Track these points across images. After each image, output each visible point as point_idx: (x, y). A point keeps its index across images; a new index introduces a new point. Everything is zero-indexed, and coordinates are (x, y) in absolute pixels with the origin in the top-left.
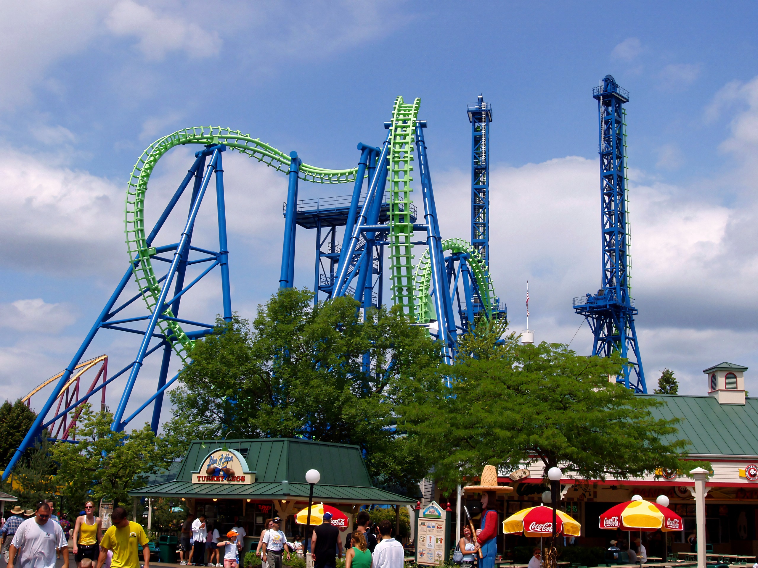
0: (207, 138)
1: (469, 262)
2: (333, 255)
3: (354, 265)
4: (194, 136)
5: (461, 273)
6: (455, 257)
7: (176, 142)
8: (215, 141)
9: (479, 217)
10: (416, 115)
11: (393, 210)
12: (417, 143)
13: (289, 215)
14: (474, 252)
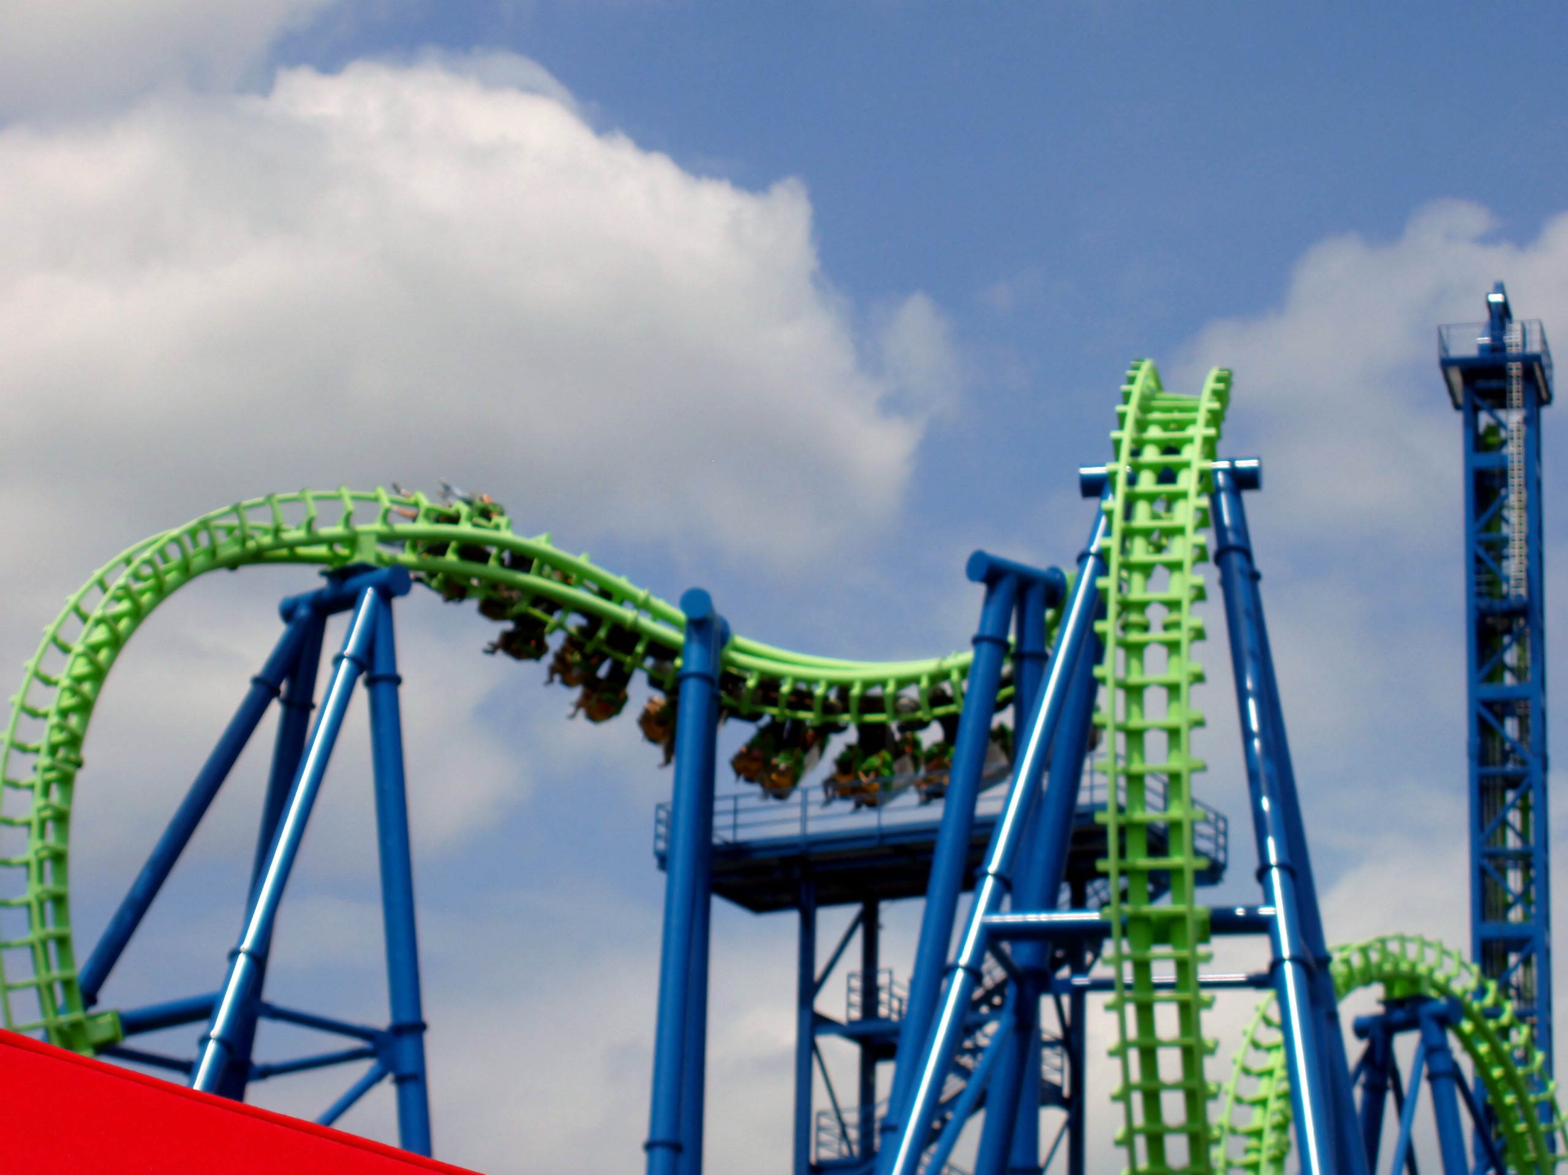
0: (331, 542)
1: (1461, 1035)
2: (871, 1027)
3: (964, 1073)
4: (277, 531)
5: (1425, 1089)
6: (1399, 1015)
7: (198, 561)
8: (368, 553)
9: (1504, 824)
10: (1210, 449)
11: (1122, 853)
12: (1221, 558)
13: (681, 861)
14: (1481, 992)
